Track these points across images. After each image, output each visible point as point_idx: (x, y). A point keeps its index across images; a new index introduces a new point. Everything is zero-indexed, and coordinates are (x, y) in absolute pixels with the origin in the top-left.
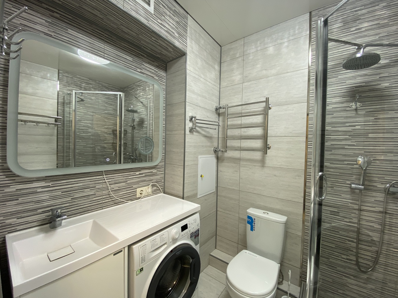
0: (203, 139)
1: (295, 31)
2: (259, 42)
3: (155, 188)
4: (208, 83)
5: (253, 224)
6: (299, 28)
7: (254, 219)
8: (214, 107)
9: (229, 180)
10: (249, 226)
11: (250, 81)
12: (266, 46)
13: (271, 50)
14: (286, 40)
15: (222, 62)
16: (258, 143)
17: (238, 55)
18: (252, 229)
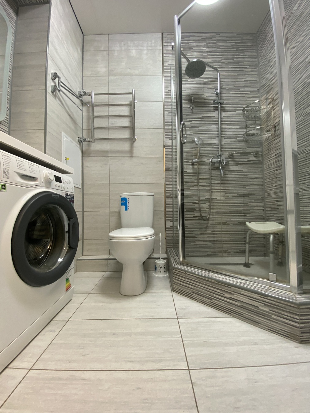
1: (151, 44)
2: (122, 43)
4: (71, 57)
5: (127, 204)
6: (155, 43)
7: (128, 198)
8: (78, 91)
9: (97, 175)
10: (123, 207)
11: (116, 76)
12: (129, 48)
13: (134, 53)
14: (145, 48)
15: (84, 50)
16: (126, 134)
17: (102, 49)
18: (126, 209)
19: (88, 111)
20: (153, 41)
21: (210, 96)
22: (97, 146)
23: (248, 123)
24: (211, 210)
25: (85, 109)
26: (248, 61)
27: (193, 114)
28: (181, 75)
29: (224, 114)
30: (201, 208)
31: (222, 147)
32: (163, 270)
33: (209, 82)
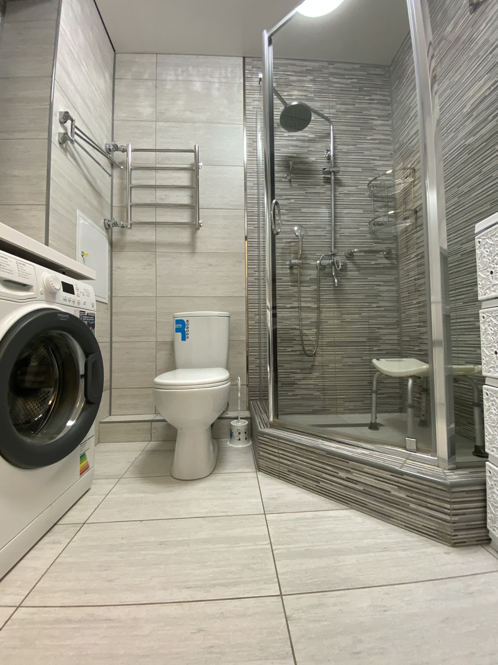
1: (227, 73)
5: (186, 330)
6: (232, 72)
7: (187, 321)
8: (104, 144)
9: (136, 282)
10: (178, 335)
11: (168, 121)
12: (191, 78)
13: (198, 86)
14: (217, 80)
15: (116, 77)
16: (184, 217)
17: (146, 76)
18: (184, 339)
19: (122, 178)
20: (230, 69)
21: (318, 161)
22: (134, 235)
23: (376, 205)
24: (318, 340)
25: (116, 173)
26: (377, 109)
27: (292, 188)
28: (273, 125)
29: (340, 189)
30: (303, 337)
31: (336, 240)
32: (243, 436)
33: (317, 139)
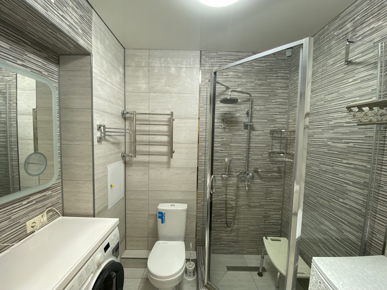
0: (112, 146)
1: (190, 61)
2: (162, 60)
3: (51, 213)
4: (114, 87)
5: (164, 218)
6: (193, 61)
7: (165, 213)
8: (121, 112)
9: (138, 183)
10: (160, 220)
11: (156, 92)
12: (169, 65)
13: (173, 70)
14: (184, 66)
15: (126, 65)
17: (143, 64)
18: (162, 222)
19: (130, 126)
21: (242, 116)
22: (138, 158)
23: (274, 142)
24: (236, 216)
25: (127, 123)
26: (280, 82)
27: (226, 132)
32: (192, 274)
